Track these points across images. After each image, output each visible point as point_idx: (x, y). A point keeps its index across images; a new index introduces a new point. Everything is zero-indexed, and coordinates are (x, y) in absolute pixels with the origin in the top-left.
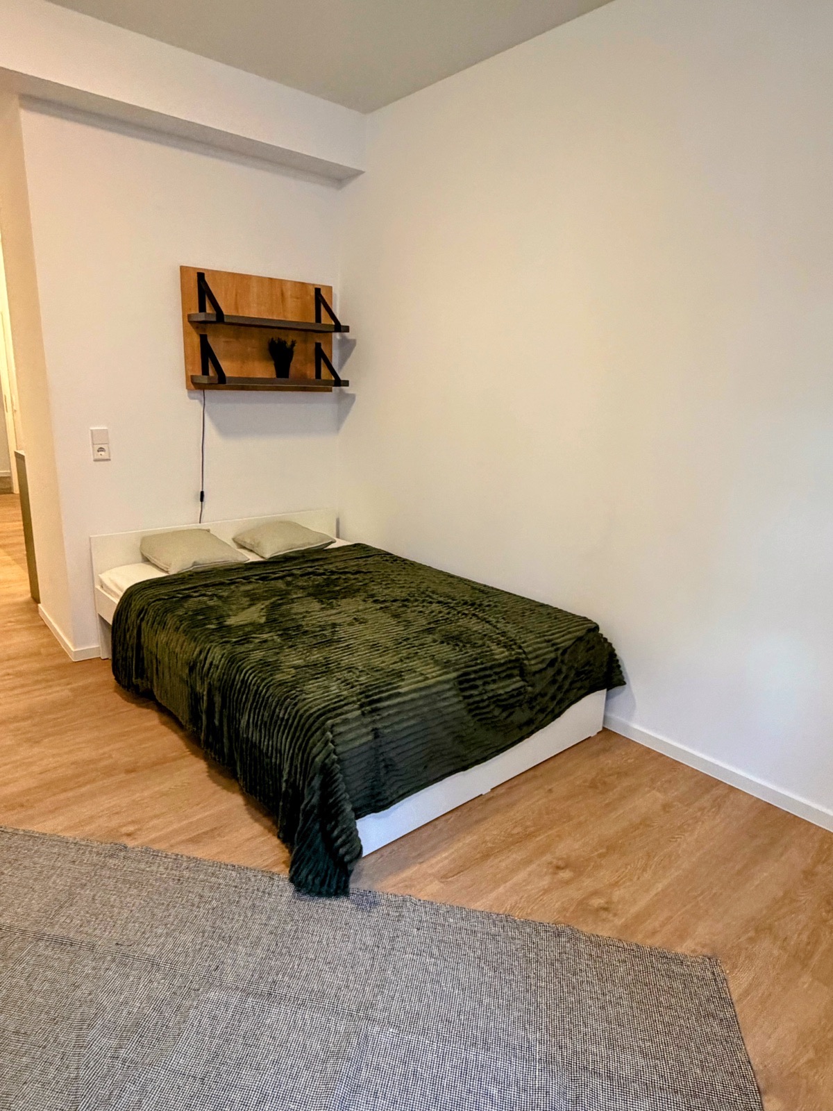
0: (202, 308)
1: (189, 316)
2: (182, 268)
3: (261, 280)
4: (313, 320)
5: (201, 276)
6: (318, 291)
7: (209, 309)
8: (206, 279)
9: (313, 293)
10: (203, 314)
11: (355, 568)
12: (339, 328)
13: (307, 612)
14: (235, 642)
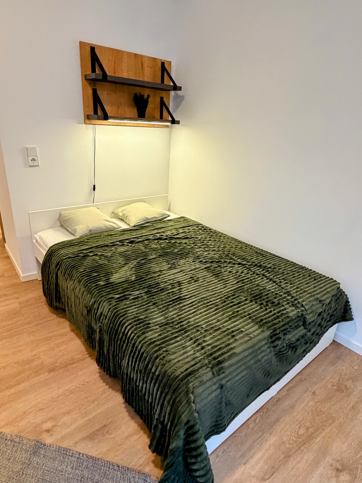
0: (93, 71)
1: (85, 75)
2: (81, 42)
3: (129, 54)
4: (159, 81)
5: (93, 49)
6: (163, 64)
7: (98, 71)
8: (96, 51)
9: (160, 65)
10: (94, 74)
11: (183, 235)
12: (176, 88)
13: (161, 271)
14: (117, 298)
